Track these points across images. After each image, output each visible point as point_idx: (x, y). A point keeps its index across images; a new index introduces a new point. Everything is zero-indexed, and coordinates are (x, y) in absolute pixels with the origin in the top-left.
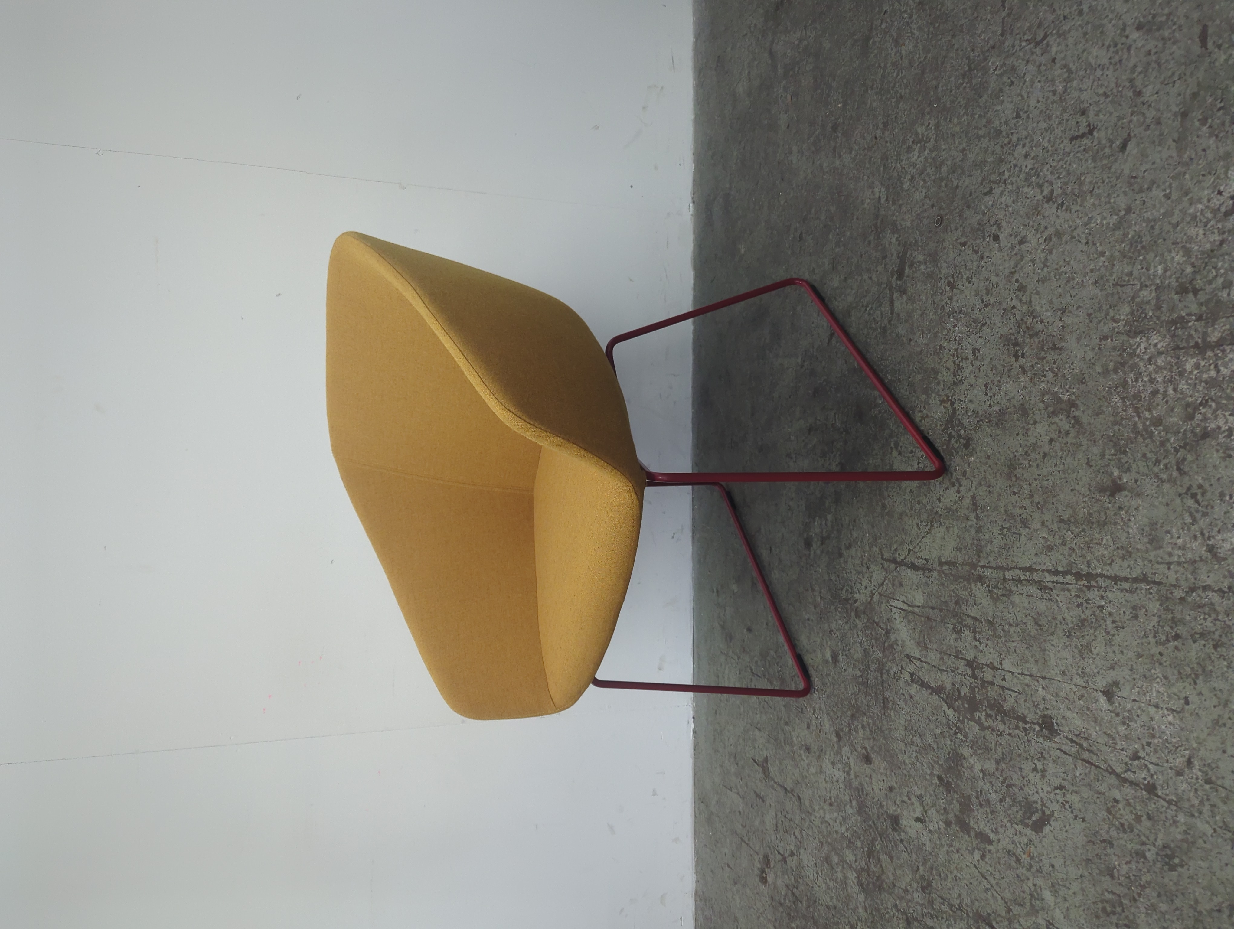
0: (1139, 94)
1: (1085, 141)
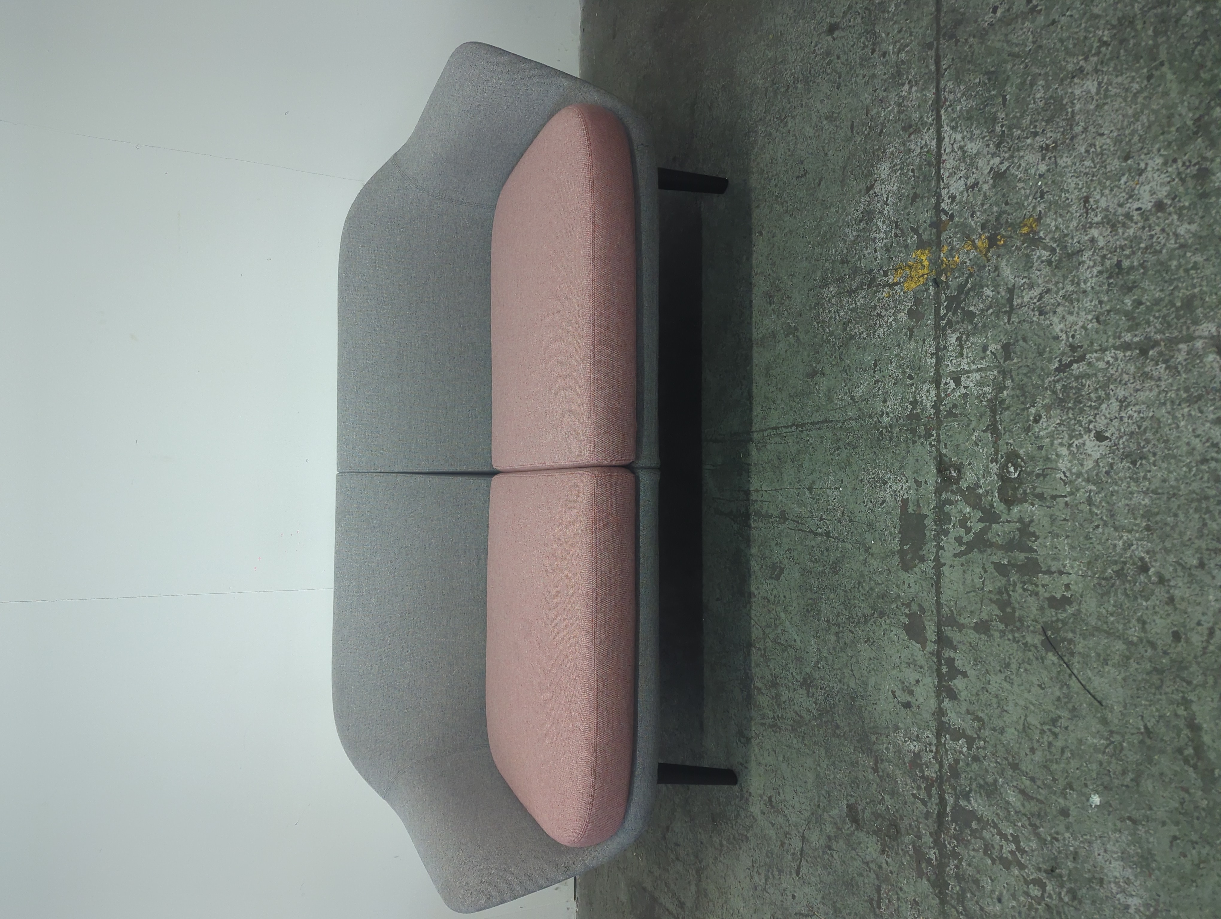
0: (826, 155)
1: (803, 179)
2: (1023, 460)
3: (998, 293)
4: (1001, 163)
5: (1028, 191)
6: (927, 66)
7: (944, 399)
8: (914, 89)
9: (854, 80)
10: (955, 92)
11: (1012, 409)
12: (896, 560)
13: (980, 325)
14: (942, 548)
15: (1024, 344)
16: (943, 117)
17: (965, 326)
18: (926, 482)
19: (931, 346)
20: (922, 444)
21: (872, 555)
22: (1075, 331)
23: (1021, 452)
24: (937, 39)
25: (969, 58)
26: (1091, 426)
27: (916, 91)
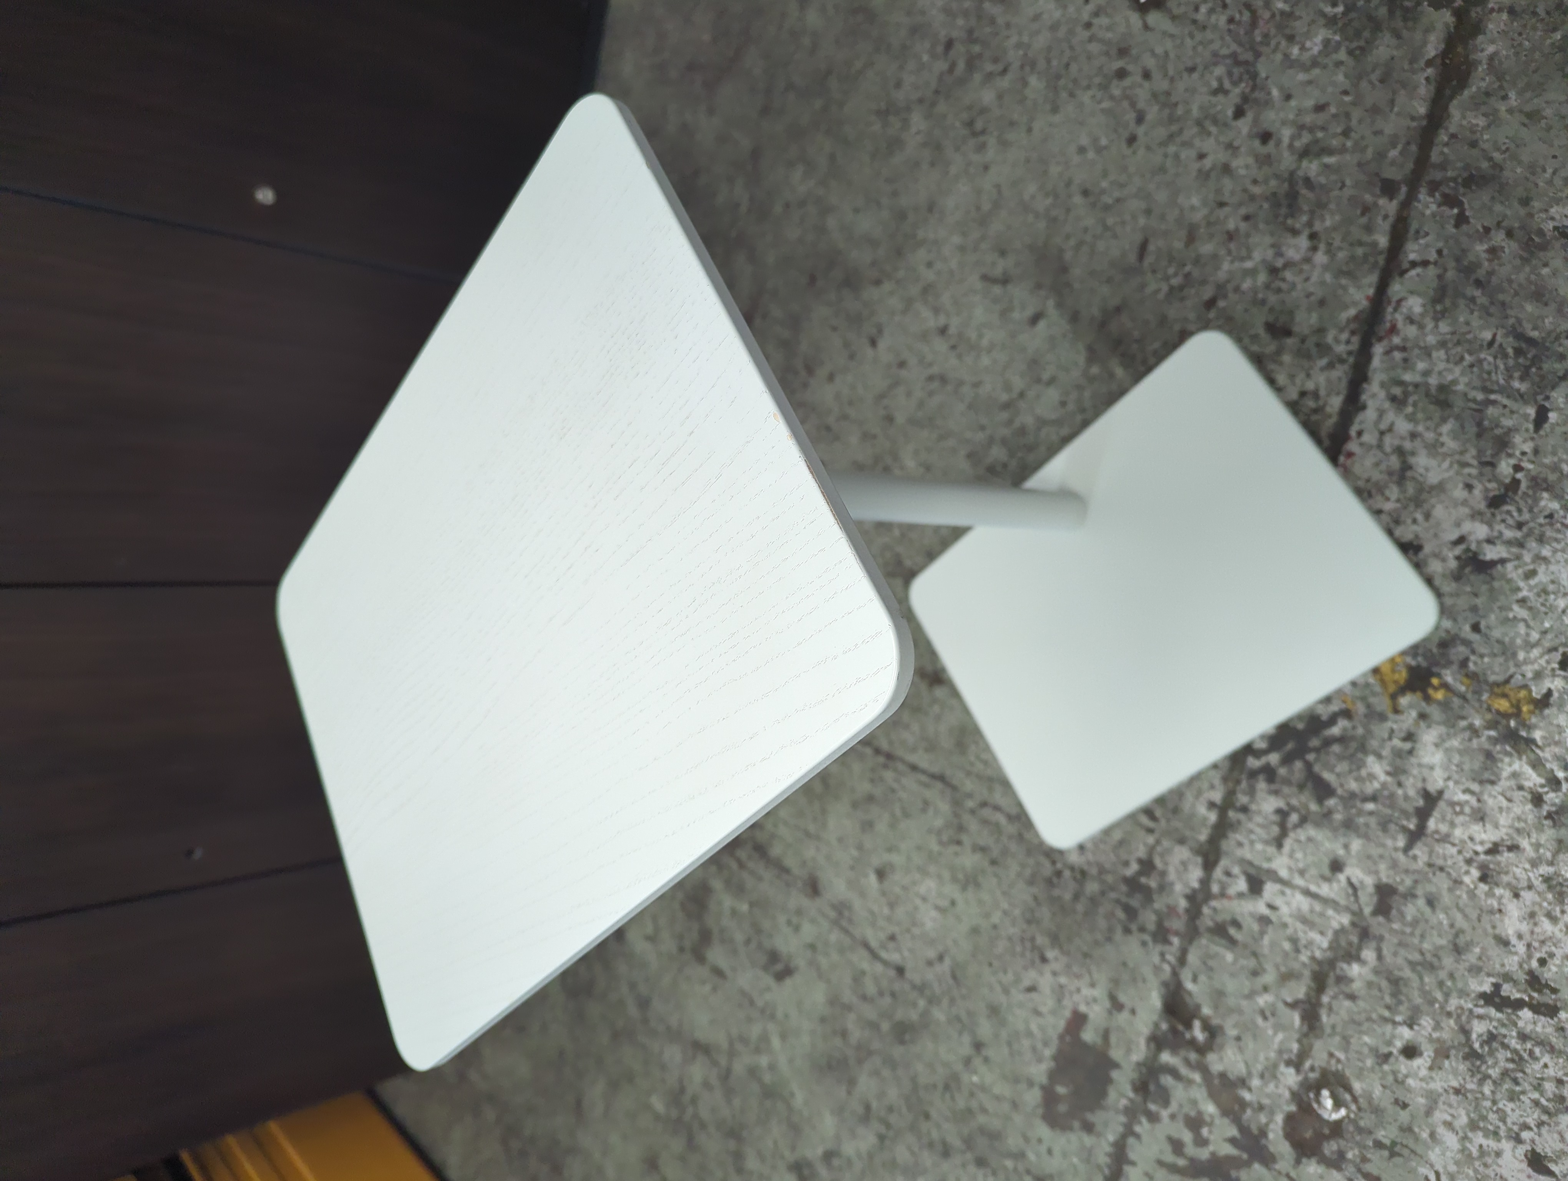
2: (1355, 1099)
3: (1400, 784)
4: (1490, 541)
5: (1535, 636)
6: (1369, 229)
7: (1214, 897)
8: (1320, 258)
9: (1172, 149)
10: (1421, 327)
11: (1361, 1003)
12: (1033, 1097)
13: (1338, 817)
14: (1138, 1136)
15: (1427, 910)
16: (1376, 362)
17: (1303, 798)
18: (1133, 1012)
19: (1212, 787)
20: (1144, 944)
21: (986, 1060)
22: (1552, 955)
23: (1357, 1086)
24: (1414, 181)
25: (1481, 273)
26: (1525, 1135)
27: (1326, 268)
